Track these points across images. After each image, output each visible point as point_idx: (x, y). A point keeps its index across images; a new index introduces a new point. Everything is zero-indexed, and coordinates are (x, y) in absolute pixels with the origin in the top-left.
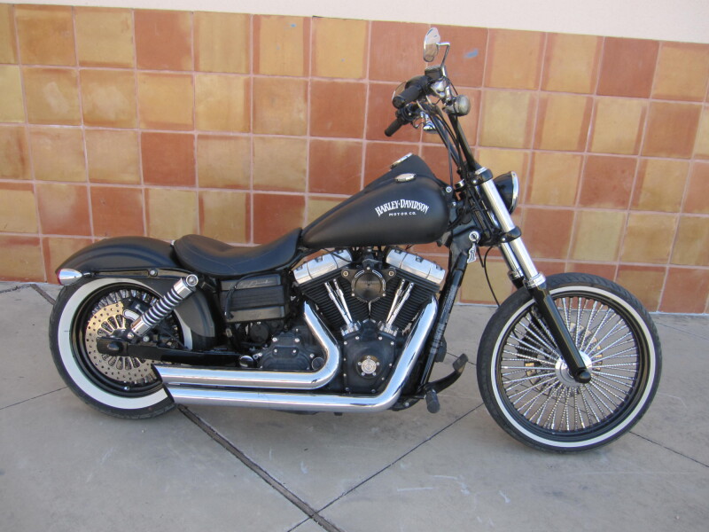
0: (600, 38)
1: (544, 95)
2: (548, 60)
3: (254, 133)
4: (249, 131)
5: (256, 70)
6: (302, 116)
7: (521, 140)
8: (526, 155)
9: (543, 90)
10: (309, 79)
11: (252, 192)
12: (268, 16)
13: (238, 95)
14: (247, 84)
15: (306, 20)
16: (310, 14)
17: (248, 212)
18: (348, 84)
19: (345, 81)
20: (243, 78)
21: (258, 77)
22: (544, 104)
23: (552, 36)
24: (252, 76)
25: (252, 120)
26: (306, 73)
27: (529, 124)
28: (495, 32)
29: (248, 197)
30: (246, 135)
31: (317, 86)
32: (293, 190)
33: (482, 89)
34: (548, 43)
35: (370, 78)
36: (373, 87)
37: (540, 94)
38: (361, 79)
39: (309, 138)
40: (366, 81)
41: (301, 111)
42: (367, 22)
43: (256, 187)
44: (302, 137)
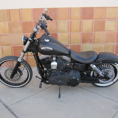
0: (81, 8)
1: (71, 20)
2: (70, 13)
3: (11, 34)
4: (10, 33)
5: (10, 21)
6: (20, 29)
7: (67, 31)
8: (68, 34)
9: (70, 19)
10: (21, 22)
11: (12, 46)
12: (11, 9)
13: (7, 26)
14: (9, 24)
15: (19, 10)
16: (20, 8)
17: (12, 50)
18: (29, 22)
19: (29, 21)
20: (8, 22)
21: (11, 22)
22: (71, 23)
23: (71, 8)
24: (10, 22)
25: (11, 31)
26: (20, 20)
27: (68, 27)
28: (58, 8)
29: (12, 47)
30: (10, 34)
31: (23, 23)
32: (21, 45)
33: (57, 20)
34: (70, 10)
35: (34, 20)
36: (34, 22)
37: (69, 21)
38: (32, 20)
39: (23, 34)
40: (33, 21)
41: (20, 28)
42: (32, 9)
43: (13, 45)
44: (21, 34)
